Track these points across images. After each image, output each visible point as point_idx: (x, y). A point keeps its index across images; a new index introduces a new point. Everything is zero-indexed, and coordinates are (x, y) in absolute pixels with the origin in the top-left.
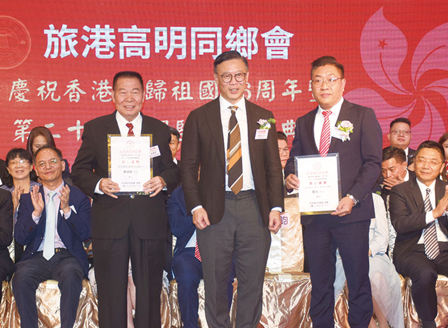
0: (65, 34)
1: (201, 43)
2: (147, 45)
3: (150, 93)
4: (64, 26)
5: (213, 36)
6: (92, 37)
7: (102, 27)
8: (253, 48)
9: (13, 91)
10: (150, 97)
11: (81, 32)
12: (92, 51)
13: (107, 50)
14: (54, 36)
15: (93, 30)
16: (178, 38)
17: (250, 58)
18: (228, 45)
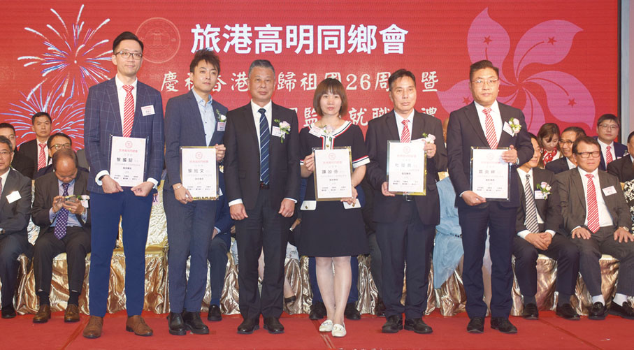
0: (209, 33)
1: (327, 39)
2: (280, 42)
3: (282, 83)
4: (209, 26)
5: (337, 33)
6: (232, 35)
7: (241, 26)
8: (372, 44)
9: (164, 82)
10: (282, 87)
11: (223, 31)
12: (232, 47)
13: (245, 45)
14: (200, 34)
15: (233, 29)
16: (306, 35)
17: (369, 52)
18: (350, 42)
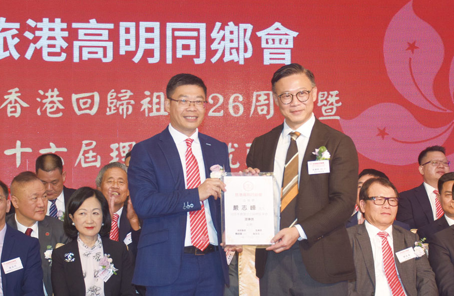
0: (4, 30)
1: (180, 43)
2: (110, 45)
3: (112, 106)
4: (2, 19)
5: (195, 34)
6: (38, 33)
7: (52, 21)
8: (246, 50)
10: (113, 112)
11: (24, 28)
12: (38, 52)
13: (58, 50)
15: (39, 25)
16: (150, 35)
17: (242, 62)
18: (214, 46)
